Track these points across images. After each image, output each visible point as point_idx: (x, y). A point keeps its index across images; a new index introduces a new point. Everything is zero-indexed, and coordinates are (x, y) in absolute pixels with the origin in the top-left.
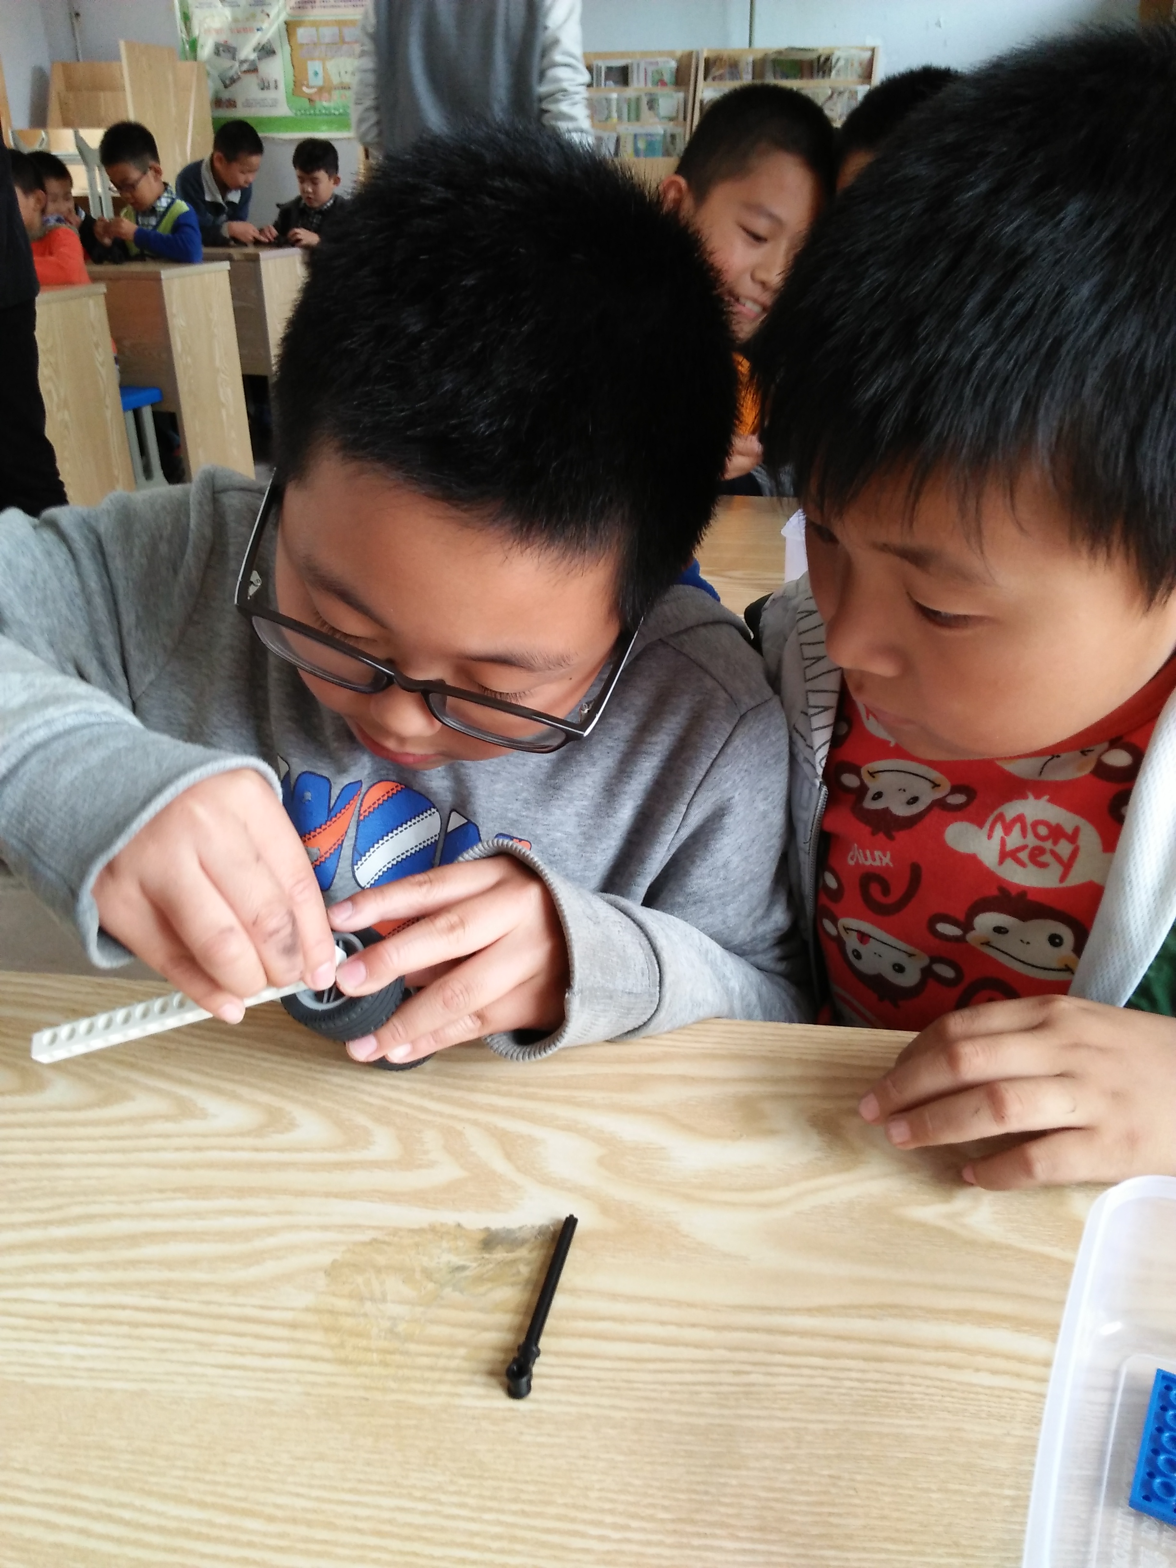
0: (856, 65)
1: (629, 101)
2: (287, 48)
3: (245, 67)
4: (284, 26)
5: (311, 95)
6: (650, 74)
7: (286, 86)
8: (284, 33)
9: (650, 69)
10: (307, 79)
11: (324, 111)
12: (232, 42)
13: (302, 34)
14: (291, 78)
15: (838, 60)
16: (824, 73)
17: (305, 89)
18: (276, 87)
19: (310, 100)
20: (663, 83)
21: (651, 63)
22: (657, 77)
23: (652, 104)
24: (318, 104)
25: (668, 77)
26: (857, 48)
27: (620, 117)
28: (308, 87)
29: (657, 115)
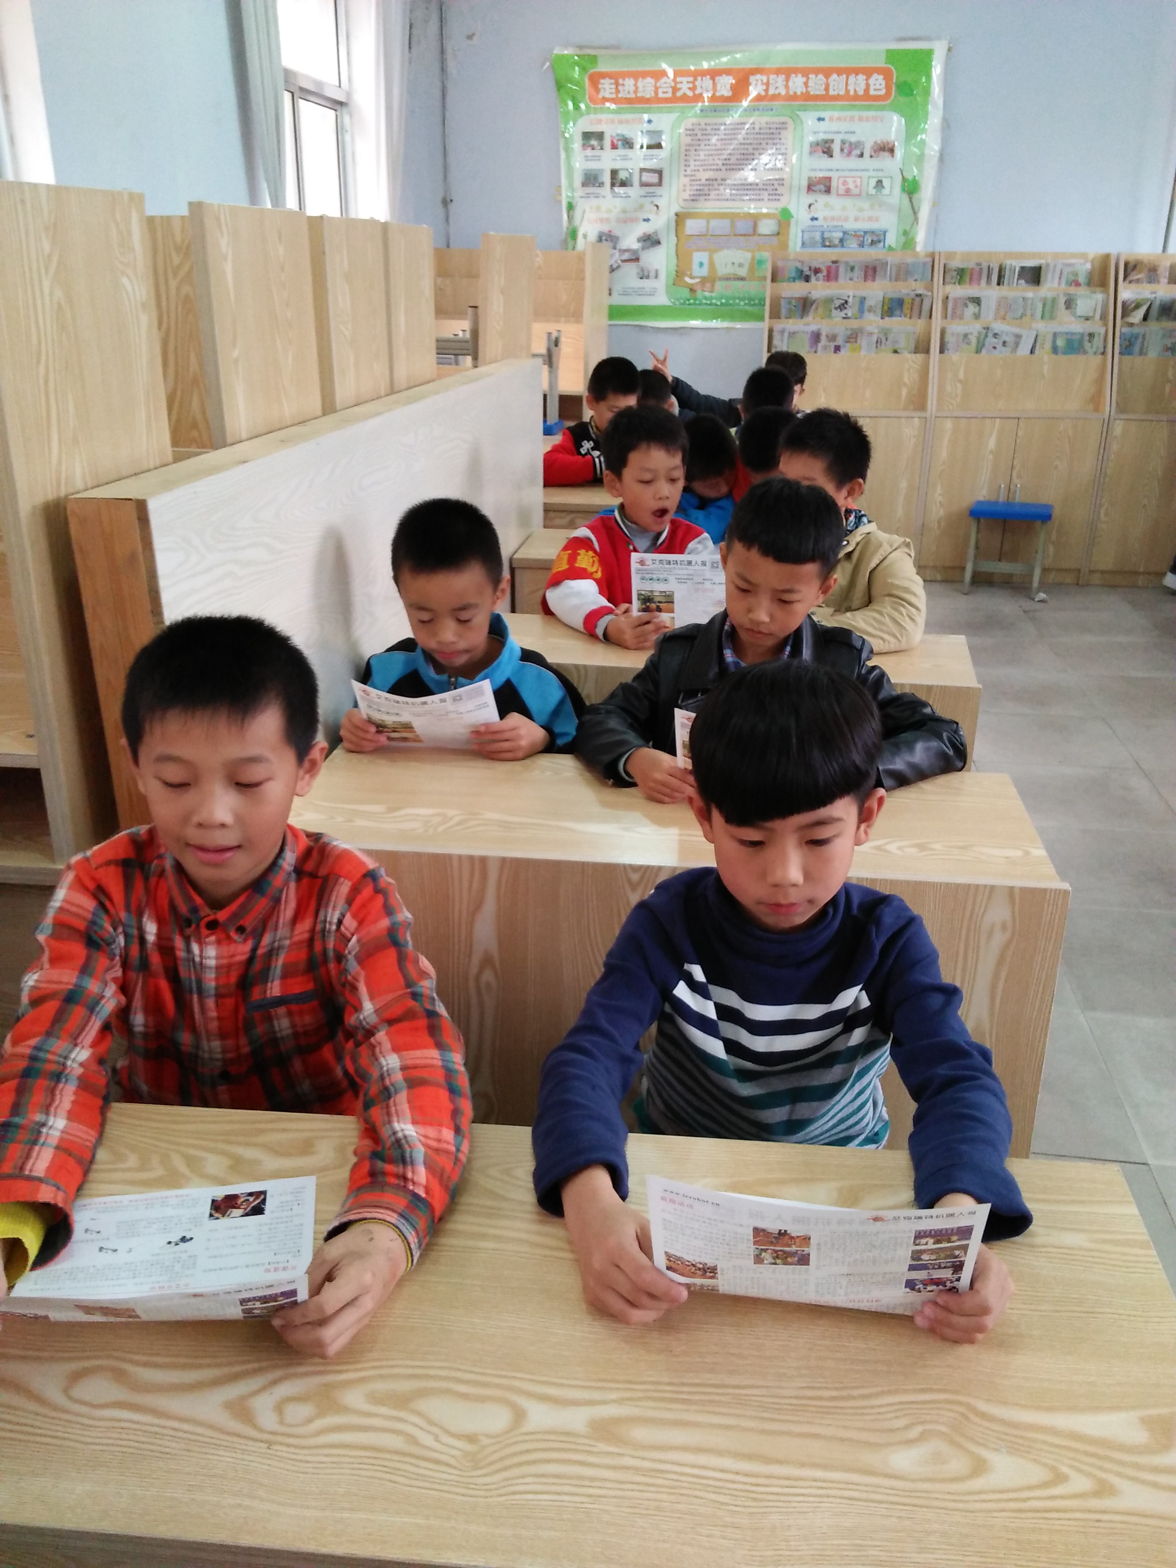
1: (1044, 301)
2: (673, 239)
3: (626, 256)
4: (675, 217)
5: (693, 284)
6: (1064, 275)
7: (668, 276)
8: (673, 224)
9: (1066, 270)
10: (691, 269)
11: (704, 301)
12: (616, 232)
13: (692, 226)
14: (673, 267)
17: (687, 280)
18: (656, 277)
19: (692, 290)
20: (1078, 284)
21: (1068, 265)
22: (1072, 278)
23: (1070, 304)
24: (699, 294)
25: (1082, 279)
27: (1033, 315)
28: (692, 277)
29: (1074, 314)
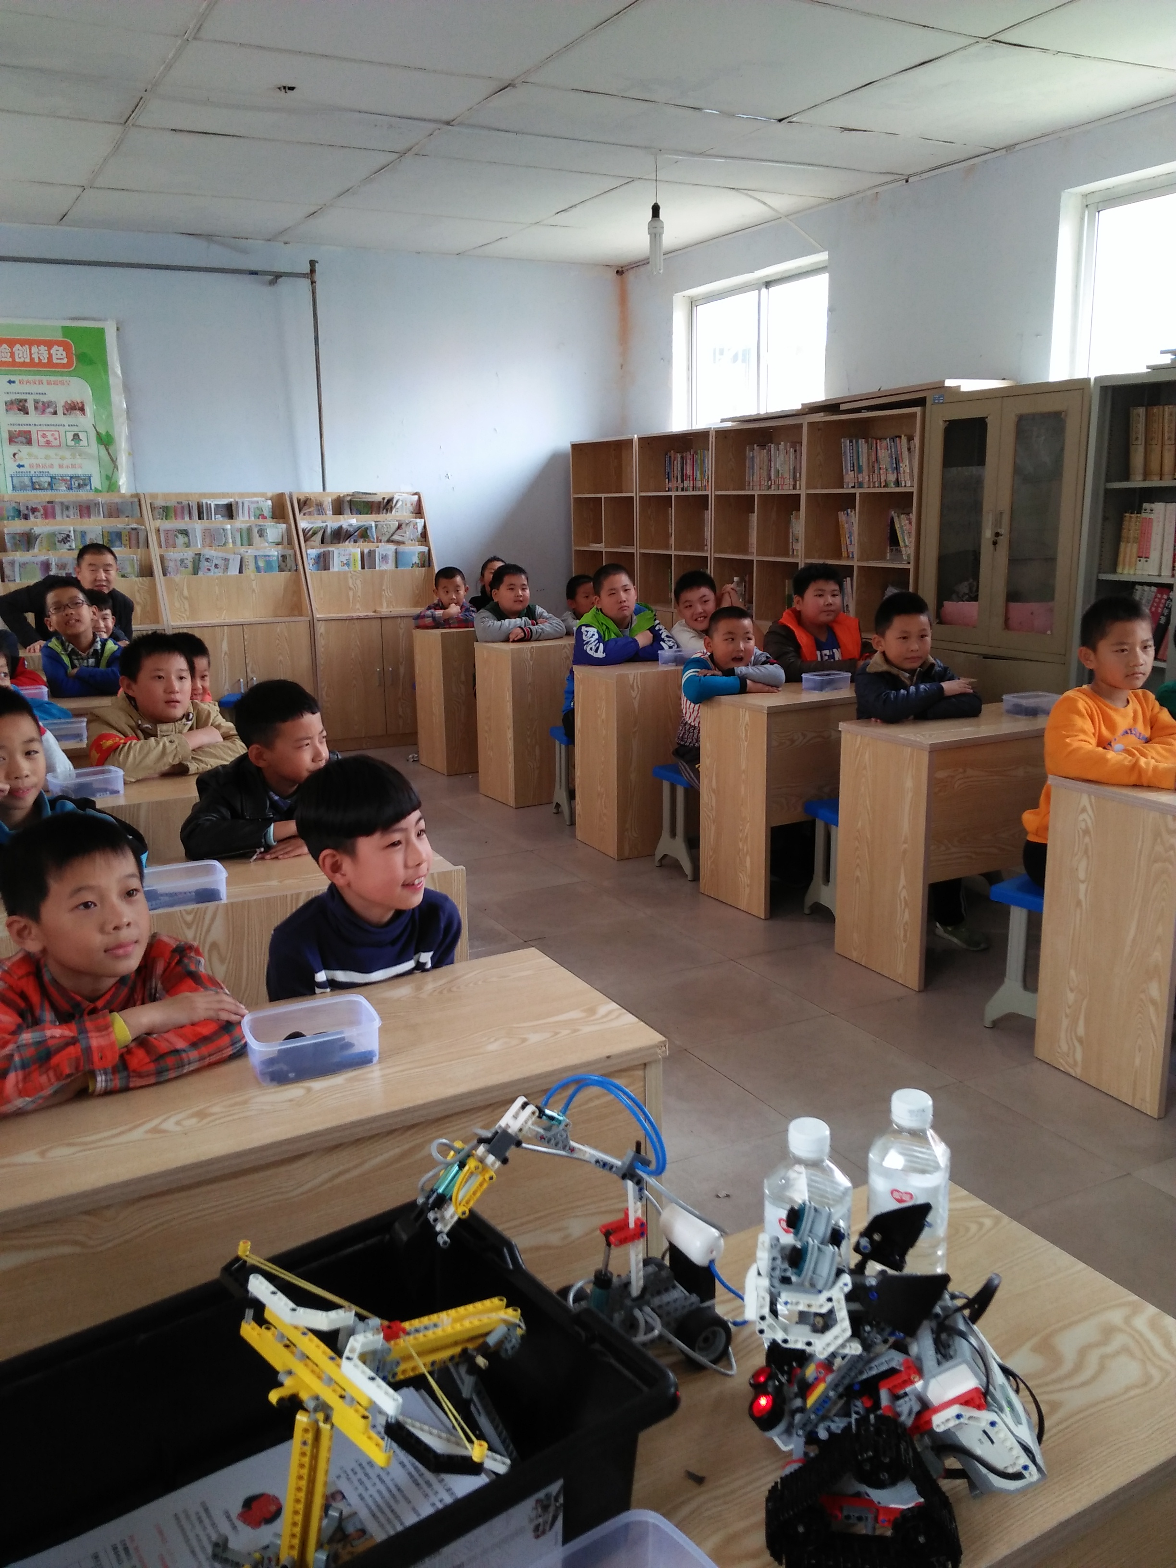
0: (409, 505)
1: (241, 531)
6: (252, 510)
9: (253, 506)
15: (397, 502)
16: (387, 510)
20: (264, 518)
21: (253, 502)
22: (258, 513)
23: (261, 533)
25: (267, 512)
26: (407, 493)
27: (234, 543)
29: (267, 541)
